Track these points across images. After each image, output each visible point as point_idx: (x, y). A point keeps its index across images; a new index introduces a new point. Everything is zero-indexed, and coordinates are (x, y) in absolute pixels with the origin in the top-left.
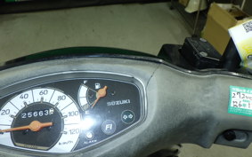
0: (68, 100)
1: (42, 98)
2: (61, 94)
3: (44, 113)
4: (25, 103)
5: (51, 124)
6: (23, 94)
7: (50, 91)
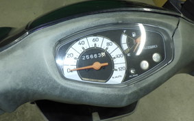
0: (114, 46)
1: (95, 44)
2: (109, 41)
3: (98, 55)
4: (83, 48)
5: (107, 64)
6: (81, 41)
7: (100, 39)
